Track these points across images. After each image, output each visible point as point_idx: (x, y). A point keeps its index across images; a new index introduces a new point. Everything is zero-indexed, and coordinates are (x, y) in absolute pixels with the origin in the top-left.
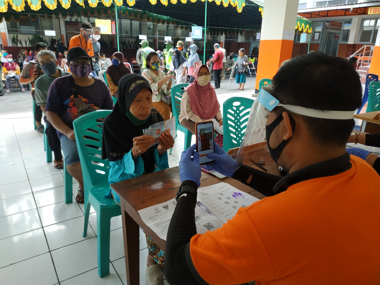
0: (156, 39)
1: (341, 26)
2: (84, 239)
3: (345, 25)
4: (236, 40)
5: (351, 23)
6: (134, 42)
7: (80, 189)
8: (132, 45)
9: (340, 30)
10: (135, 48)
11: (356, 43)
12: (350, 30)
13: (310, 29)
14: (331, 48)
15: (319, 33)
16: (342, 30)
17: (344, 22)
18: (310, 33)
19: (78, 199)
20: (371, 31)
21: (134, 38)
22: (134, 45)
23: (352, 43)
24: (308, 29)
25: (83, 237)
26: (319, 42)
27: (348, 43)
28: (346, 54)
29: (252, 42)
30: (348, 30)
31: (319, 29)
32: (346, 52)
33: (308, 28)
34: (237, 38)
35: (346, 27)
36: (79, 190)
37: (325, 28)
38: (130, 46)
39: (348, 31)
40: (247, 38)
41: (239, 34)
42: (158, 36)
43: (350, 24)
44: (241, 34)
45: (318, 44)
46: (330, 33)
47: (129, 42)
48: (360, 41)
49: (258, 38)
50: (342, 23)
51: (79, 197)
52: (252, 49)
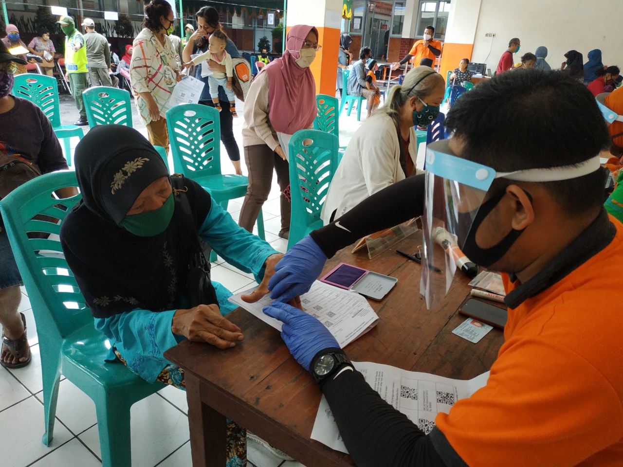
0: (80, 16)
1: (391, 10)
2: (49, 449)
3: (396, 7)
4: (229, 25)
5: (405, 6)
6: (33, 20)
7: (6, 338)
8: (30, 25)
9: (390, 15)
10: (36, 32)
11: (413, 38)
12: (404, 16)
13: (348, 12)
14: (377, 43)
15: (360, 19)
16: (393, 16)
17: (395, 3)
18: (349, 19)
19: (7, 359)
20: (432, 19)
21: (33, 11)
22: (34, 27)
23: (407, 37)
24: (346, 12)
25: (46, 447)
26: (361, 34)
27: (403, 37)
28: (400, 54)
29: (257, 29)
30: (401, 16)
31: (360, 13)
32: (400, 51)
33: (346, 10)
34: (231, 21)
35: (397, 11)
36: (5, 341)
37: (368, 11)
38: (27, 29)
39: (401, 18)
40: (247, 22)
41: (235, 14)
42: (82, 10)
43: (403, 8)
44: (239, 14)
45: (359, 37)
46: (376, 20)
47: (22, 19)
48: (418, 35)
49: (271, 22)
50: (391, 5)
51: (9, 354)
52: (257, 41)
